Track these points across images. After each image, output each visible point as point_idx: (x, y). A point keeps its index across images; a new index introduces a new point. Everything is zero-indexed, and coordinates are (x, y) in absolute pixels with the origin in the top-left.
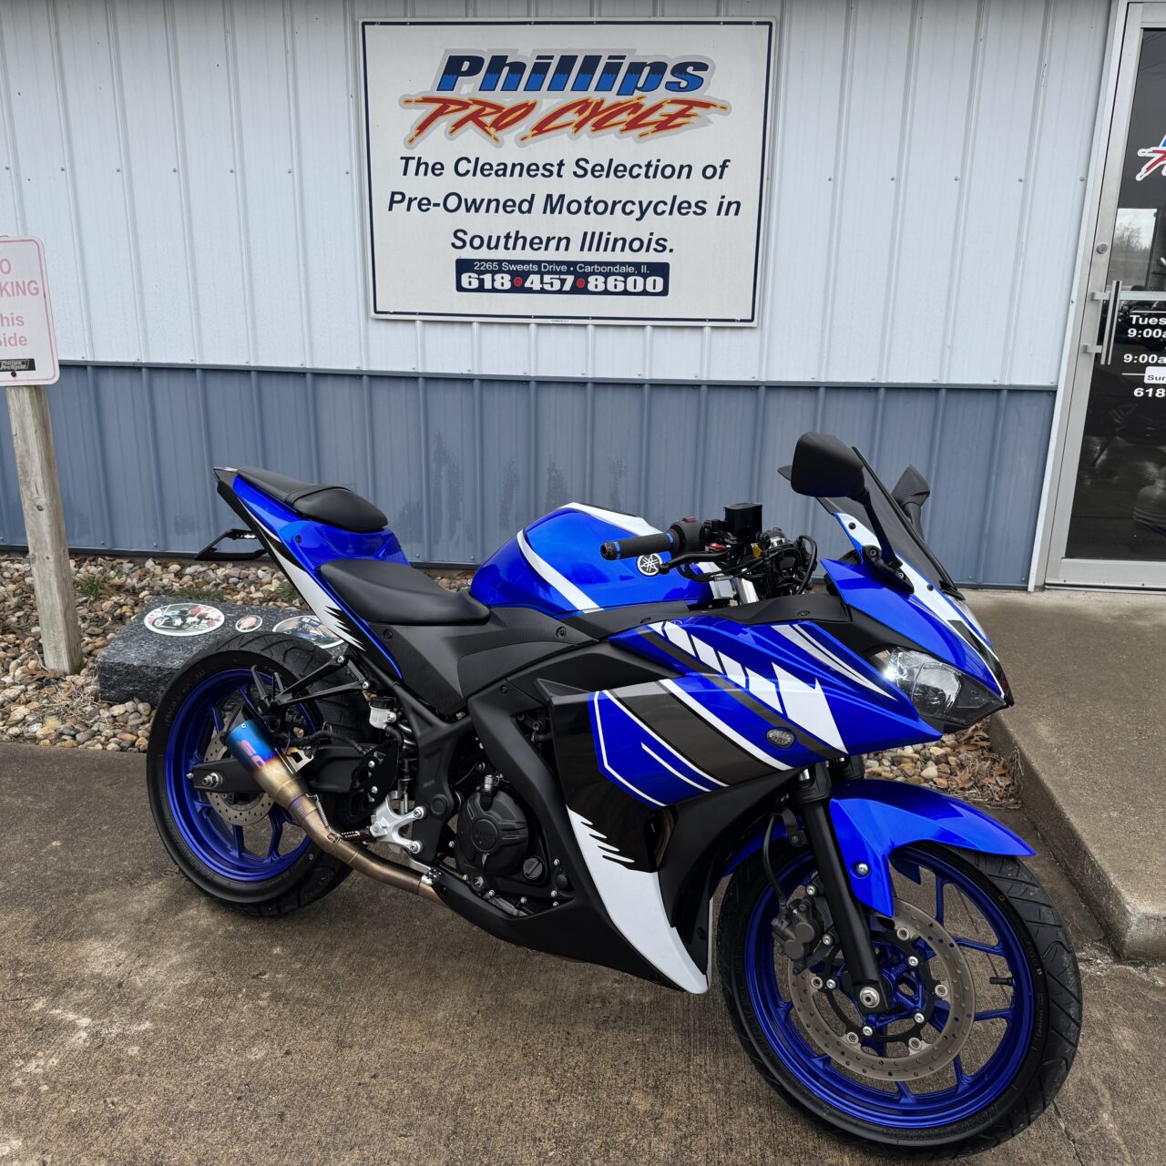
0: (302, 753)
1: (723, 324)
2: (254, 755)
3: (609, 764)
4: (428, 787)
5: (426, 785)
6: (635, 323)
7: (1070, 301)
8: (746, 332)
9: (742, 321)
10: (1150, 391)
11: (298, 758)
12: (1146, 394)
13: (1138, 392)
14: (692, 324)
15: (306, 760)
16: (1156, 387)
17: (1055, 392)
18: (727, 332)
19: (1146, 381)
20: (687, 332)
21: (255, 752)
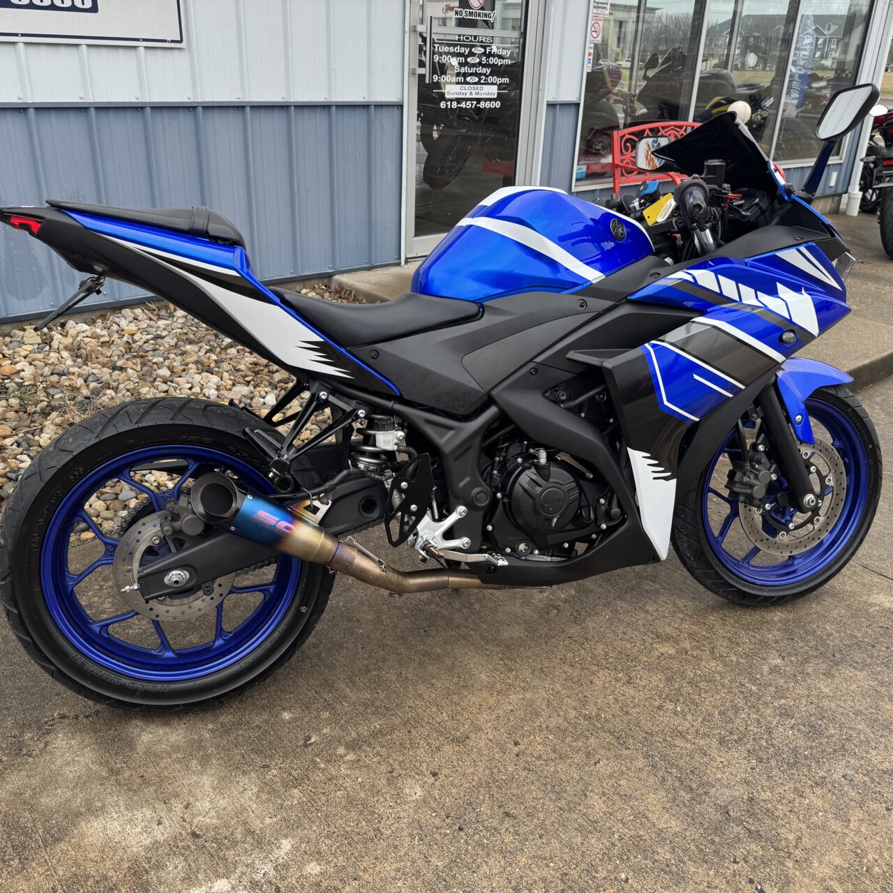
0: (317, 503)
1: (155, 44)
2: (278, 522)
3: (668, 401)
4: (465, 486)
5: (462, 484)
6: (69, 42)
7: (404, 32)
8: (176, 52)
9: (172, 41)
10: (449, 103)
11: (315, 510)
12: (447, 106)
13: (443, 105)
14: (125, 44)
15: (323, 509)
16: (451, 100)
17: (402, 106)
18: (160, 52)
19: (447, 96)
20: (121, 51)
21: (278, 519)
